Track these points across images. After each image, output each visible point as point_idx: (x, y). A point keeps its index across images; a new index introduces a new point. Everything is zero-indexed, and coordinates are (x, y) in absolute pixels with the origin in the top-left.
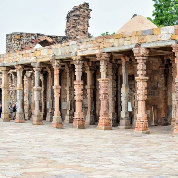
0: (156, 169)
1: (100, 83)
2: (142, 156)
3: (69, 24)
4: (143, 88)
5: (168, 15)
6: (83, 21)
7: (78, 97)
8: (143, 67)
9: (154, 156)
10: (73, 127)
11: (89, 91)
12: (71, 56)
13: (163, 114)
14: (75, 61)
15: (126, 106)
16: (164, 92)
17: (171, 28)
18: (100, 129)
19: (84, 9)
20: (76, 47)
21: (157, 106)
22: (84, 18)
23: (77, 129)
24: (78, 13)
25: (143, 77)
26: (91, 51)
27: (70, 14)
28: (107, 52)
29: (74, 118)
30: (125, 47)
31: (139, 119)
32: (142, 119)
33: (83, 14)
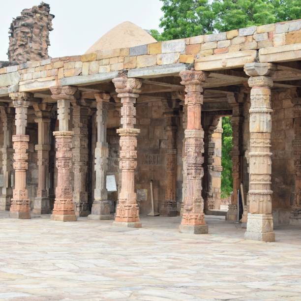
0: (129, 277)
1: (56, 140)
2: (114, 260)
3: (14, 39)
4: (131, 147)
5: (185, 25)
6: (38, 35)
7: (19, 163)
8: (130, 112)
9: (135, 261)
10: (9, 216)
11: (41, 154)
12: (9, 92)
13: (168, 196)
14: (15, 100)
15: (103, 179)
16: (171, 157)
17: (179, 42)
18: (56, 220)
19: (41, 14)
20: (18, 76)
21: (159, 182)
22: (41, 30)
23: (18, 219)
24: (30, 21)
25: (131, 129)
26: (43, 84)
27: (17, 23)
28: (69, 84)
29: (12, 199)
30: (99, 76)
31: (123, 202)
32: (127, 201)
33: (39, 23)
